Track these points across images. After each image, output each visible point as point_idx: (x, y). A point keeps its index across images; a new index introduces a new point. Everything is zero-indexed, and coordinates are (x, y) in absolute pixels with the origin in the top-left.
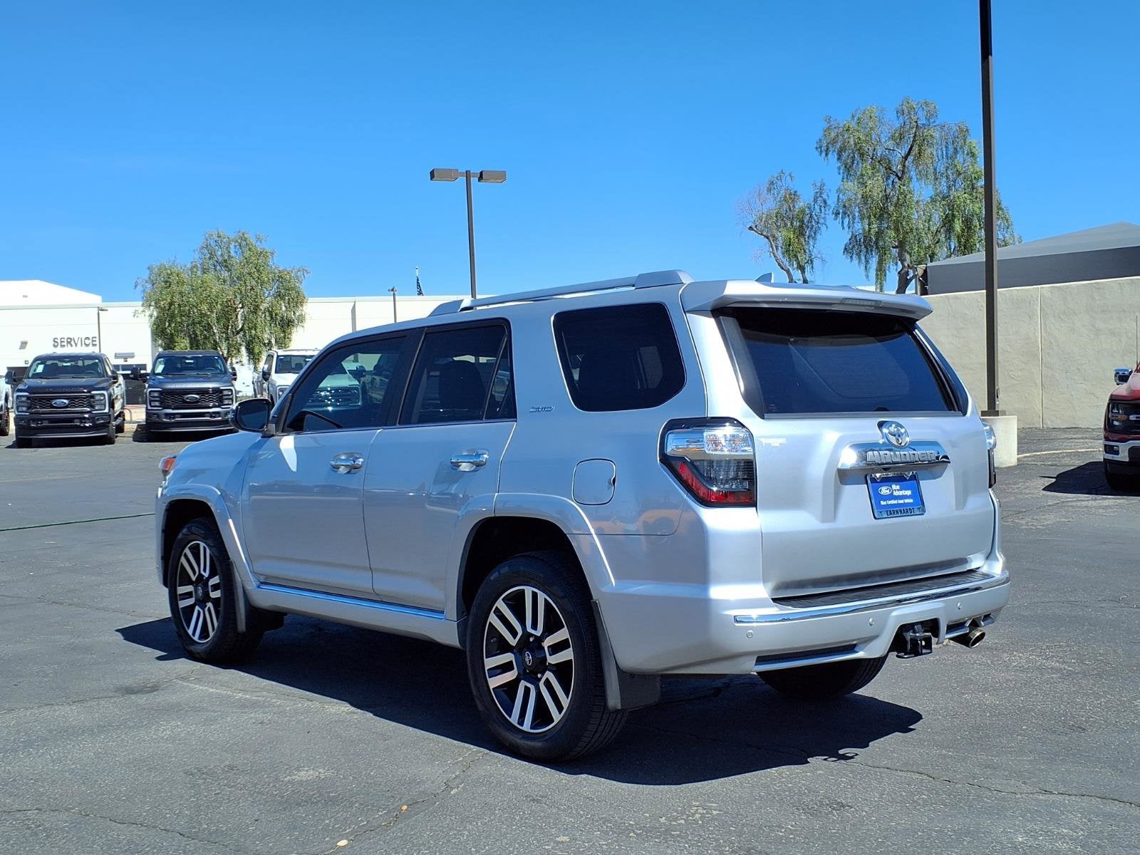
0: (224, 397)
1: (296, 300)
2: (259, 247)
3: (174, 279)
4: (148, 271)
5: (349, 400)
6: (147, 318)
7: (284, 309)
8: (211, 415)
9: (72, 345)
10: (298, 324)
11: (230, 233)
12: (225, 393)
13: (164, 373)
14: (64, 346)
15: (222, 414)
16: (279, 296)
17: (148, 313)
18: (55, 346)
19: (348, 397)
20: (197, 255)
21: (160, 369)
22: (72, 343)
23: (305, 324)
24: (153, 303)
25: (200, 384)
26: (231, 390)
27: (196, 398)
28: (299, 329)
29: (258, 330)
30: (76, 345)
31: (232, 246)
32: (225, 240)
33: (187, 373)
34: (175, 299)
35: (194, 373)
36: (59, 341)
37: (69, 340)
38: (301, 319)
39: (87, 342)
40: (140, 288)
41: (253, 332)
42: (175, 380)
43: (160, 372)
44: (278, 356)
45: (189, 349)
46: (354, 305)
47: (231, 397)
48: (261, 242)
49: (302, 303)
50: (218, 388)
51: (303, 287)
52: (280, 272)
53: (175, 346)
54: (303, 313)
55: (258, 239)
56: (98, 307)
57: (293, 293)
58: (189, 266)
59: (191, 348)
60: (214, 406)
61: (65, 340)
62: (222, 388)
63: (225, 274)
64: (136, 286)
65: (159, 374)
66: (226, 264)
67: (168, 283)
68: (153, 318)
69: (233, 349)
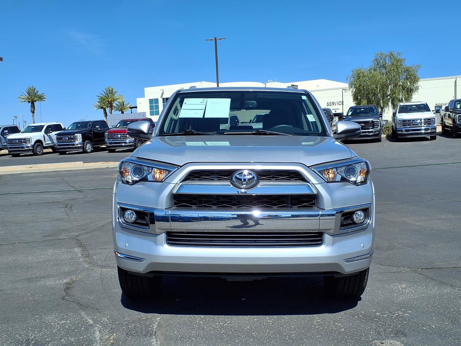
0: (375, 125)
1: (414, 79)
2: (399, 57)
3: (361, 75)
4: (352, 72)
5: (430, 124)
6: (351, 92)
7: (409, 84)
8: (369, 132)
9: (334, 105)
10: (415, 91)
11: (386, 52)
12: (375, 123)
13: (351, 115)
14: (331, 105)
15: (374, 132)
16: (407, 79)
17: (351, 90)
18: (328, 106)
19: (429, 123)
20: (372, 64)
21: (350, 113)
22: (334, 104)
23: (419, 91)
24: (353, 86)
25: (365, 119)
26: (378, 121)
27: (363, 125)
28: (416, 93)
29: (396, 94)
30: (336, 105)
31: (387, 59)
32: (384, 56)
33: (361, 115)
34: (361, 84)
35: (363, 115)
36: (329, 104)
37: (333, 103)
38: (417, 88)
39: (340, 103)
40: (349, 80)
41: (394, 95)
42: (355, 118)
43: (350, 115)
44: (400, 106)
45: (366, 104)
46: (456, 80)
47: (378, 124)
48: (400, 55)
49: (417, 81)
50: (373, 121)
51: (418, 74)
52: (407, 68)
53: (361, 103)
54: (418, 85)
55: (398, 54)
56: (343, 89)
57: (413, 77)
58: (368, 69)
59: (367, 104)
60: (371, 129)
61: (332, 103)
62: (374, 121)
63: (384, 71)
64: (347, 79)
65: (349, 116)
66: (384, 67)
67: (359, 77)
68: (353, 92)
69: (386, 104)
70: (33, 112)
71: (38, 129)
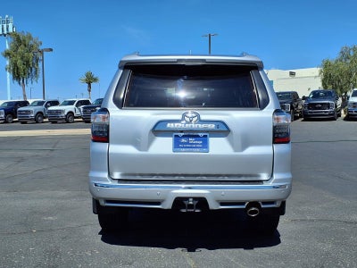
0: (331, 107)
3: (328, 64)
8: (325, 112)
12: (331, 104)
15: (329, 112)
17: (320, 77)
31: (351, 51)
32: (348, 49)
44: (354, 91)
58: (335, 60)
60: (327, 109)
63: (348, 61)
66: (348, 58)
70: (89, 91)
71: (71, 103)
